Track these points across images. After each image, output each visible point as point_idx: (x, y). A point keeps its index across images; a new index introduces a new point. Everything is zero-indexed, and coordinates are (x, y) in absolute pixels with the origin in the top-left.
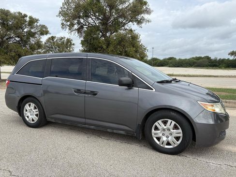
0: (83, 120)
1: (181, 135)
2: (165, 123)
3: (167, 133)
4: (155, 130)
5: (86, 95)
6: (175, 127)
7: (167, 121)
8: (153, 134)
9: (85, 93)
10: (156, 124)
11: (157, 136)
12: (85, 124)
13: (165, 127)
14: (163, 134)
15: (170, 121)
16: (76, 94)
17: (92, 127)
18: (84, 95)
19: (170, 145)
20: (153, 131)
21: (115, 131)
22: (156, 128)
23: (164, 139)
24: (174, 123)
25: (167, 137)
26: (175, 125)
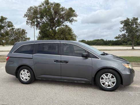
0: (60, 77)
1: (115, 81)
2: (107, 75)
3: (108, 80)
4: (101, 79)
5: (62, 63)
6: (112, 77)
7: (108, 74)
8: (101, 82)
9: (61, 62)
10: (102, 76)
11: (103, 82)
12: (61, 79)
13: (107, 78)
14: (106, 81)
15: (109, 74)
16: (55, 63)
17: (65, 81)
18: (60, 63)
19: (110, 86)
20: (101, 80)
21: (79, 82)
22: (102, 78)
23: (107, 83)
24: (111, 75)
25: (108, 82)
26: (112, 76)
